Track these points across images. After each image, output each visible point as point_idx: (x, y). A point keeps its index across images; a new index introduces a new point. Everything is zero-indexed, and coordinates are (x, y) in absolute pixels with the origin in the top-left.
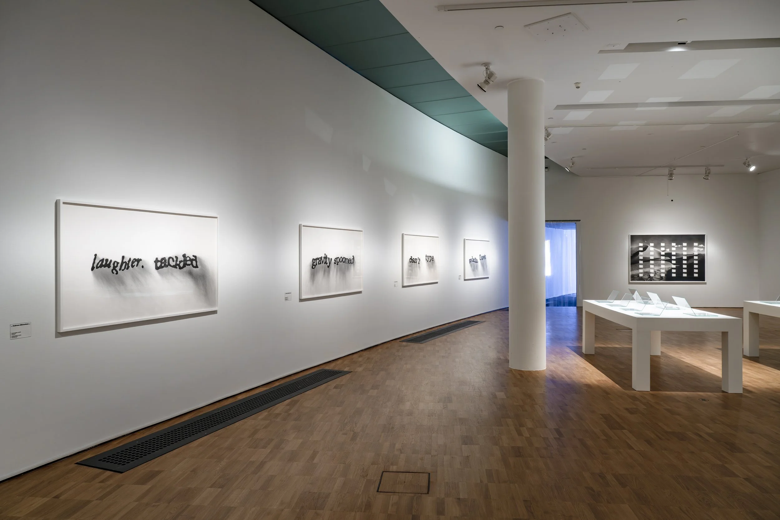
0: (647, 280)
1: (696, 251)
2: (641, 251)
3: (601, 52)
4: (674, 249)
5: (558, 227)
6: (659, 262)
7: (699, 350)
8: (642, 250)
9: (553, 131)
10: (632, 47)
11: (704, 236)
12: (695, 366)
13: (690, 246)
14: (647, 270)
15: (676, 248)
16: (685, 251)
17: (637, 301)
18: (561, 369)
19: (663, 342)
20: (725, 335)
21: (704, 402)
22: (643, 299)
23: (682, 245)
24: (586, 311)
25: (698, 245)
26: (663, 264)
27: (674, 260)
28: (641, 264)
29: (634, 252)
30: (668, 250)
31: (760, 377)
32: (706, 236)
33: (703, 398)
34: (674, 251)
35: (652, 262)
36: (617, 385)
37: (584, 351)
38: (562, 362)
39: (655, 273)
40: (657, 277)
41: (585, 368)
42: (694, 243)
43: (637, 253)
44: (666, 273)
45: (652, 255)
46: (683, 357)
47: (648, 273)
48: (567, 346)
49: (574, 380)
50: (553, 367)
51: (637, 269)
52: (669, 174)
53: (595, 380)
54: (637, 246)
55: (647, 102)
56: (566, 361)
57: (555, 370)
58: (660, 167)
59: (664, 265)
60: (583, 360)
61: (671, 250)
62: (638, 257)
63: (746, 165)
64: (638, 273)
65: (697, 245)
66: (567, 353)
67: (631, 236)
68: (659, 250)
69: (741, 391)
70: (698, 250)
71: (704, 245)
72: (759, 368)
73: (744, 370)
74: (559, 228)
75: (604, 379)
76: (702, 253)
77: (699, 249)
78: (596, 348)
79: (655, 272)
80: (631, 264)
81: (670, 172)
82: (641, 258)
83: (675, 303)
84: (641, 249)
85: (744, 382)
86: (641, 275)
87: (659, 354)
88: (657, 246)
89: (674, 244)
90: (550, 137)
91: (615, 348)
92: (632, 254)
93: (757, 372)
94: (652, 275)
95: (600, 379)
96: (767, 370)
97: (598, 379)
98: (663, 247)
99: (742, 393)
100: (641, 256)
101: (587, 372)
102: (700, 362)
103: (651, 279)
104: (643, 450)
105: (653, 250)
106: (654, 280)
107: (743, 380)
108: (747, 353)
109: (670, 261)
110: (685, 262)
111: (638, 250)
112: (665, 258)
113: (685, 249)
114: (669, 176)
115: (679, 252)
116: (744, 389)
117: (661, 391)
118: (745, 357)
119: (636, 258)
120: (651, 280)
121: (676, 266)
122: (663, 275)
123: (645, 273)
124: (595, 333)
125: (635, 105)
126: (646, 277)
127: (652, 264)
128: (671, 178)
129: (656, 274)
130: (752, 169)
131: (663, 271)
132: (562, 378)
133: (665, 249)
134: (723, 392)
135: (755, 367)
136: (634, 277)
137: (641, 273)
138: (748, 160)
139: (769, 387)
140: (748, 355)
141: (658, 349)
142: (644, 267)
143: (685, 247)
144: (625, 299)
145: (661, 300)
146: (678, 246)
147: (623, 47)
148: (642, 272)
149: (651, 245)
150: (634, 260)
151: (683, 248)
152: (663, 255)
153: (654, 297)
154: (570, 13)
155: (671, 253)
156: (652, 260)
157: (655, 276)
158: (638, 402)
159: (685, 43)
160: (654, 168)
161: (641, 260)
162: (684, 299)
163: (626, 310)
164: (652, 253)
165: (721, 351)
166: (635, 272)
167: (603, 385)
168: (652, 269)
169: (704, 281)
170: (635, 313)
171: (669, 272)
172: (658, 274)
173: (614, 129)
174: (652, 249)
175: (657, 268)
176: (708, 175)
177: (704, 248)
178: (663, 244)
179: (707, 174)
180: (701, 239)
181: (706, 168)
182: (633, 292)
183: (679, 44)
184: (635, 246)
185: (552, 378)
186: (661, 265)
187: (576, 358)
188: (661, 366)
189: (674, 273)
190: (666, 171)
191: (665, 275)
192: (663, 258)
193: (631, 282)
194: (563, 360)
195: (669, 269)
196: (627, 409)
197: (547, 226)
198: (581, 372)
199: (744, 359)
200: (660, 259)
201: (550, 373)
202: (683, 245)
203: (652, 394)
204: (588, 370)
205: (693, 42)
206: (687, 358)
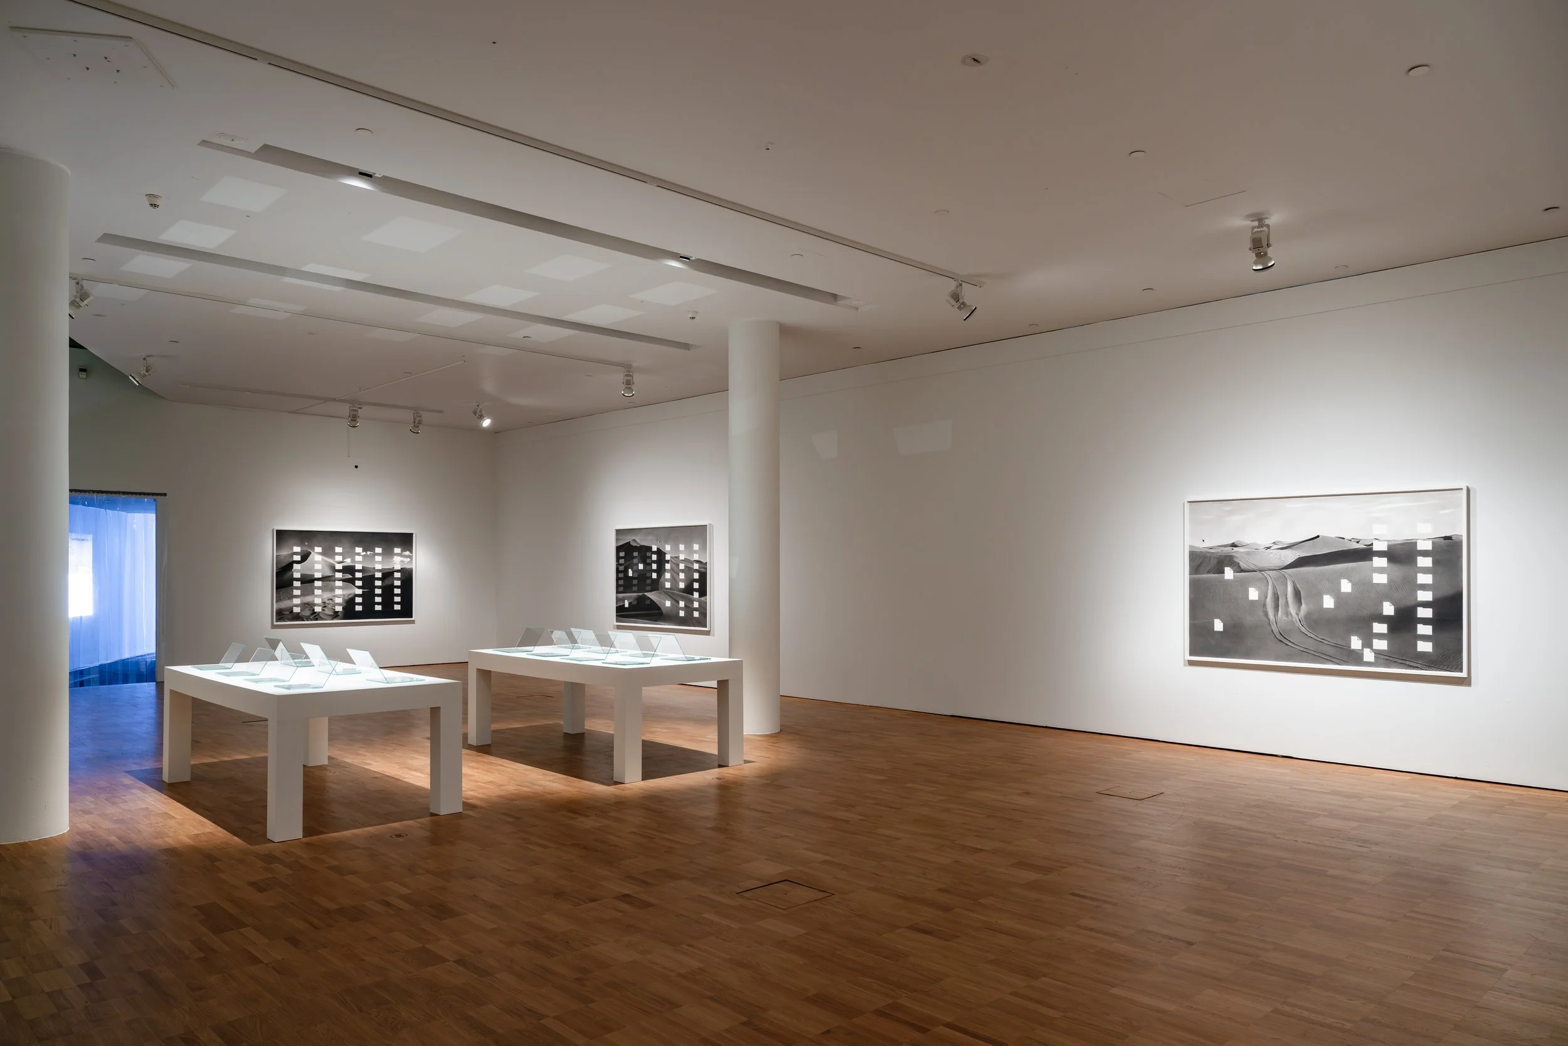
0: (308, 619)
1: (398, 563)
2: (298, 562)
3: (205, 143)
4: (358, 558)
5: (112, 506)
6: (332, 583)
7: (396, 744)
8: (299, 559)
9: (98, 290)
10: (270, 153)
11: (411, 535)
12: (388, 776)
13: (388, 553)
14: (308, 599)
15: (363, 556)
16: (379, 562)
17: (282, 662)
18: (107, 825)
19: (332, 738)
20: (435, 711)
21: (400, 839)
22: (294, 658)
23: (373, 550)
24: (171, 690)
25: (402, 551)
26: (339, 588)
27: (359, 579)
28: (297, 588)
29: (284, 564)
30: (348, 562)
31: (491, 779)
32: (414, 535)
33: (398, 833)
34: (359, 562)
35: (318, 584)
36: (236, 838)
37: (166, 777)
38: (111, 810)
39: (324, 605)
40: (328, 612)
41: (166, 813)
42: (395, 549)
43: (289, 566)
44: (345, 604)
45: (318, 571)
46: (368, 762)
47: (311, 605)
48: (126, 772)
49: (138, 844)
50: (85, 824)
51: (289, 599)
52: (350, 416)
53: (189, 837)
54: (291, 552)
55: (303, 269)
56: (122, 805)
57: (92, 829)
58: (334, 400)
59: (341, 590)
60: (164, 798)
61: (353, 560)
62: (291, 573)
63: (477, 415)
64: (291, 605)
65: (400, 552)
66: (127, 787)
67: (276, 530)
68: (331, 561)
69: (459, 809)
70: (402, 561)
71: (411, 552)
72: (490, 763)
73: (465, 770)
74: (113, 508)
75: (208, 830)
76: (408, 567)
77: (402, 559)
78: (194, 767)
79: (324, 603)
80: (276, 589)
81: (352, 413)
82: (297, 575)
83: (351, 661)
84: (297, 558)
85: (465, 791)
86: (297, 610)
87: (326, 763)
88: (328, 552)
89: (359, 550)
90: (88, 300)
91: (236, 762)
92: (280, 567)
93: (486, 771)
94: (318, 609)
95: (199, 832)
96: (501, 765)
97: (196, 832)
98: (338, 554)
99: (461, 811)
100: (297, 571)
101: (171, 823)
102: (399, 767)
103: (316, 616)
104: (279, 958)
105: (321, 560)
106: (322, 619)
107: (463, 789)
108: (473, 740)
109: (352, 581)
110: (378, 583)
111: (291, 560)
112: (343, 576)
113: (378, 558)
114: (350, 419)
115: (369, 565)
116: (465, 804)
117: (326, 833)
118: (470, 747)
119: (288, 575)
120: (317, 619)
121: (363, 592)
122: (339, 609)
123: (305, 605)
124: (193, 734)
125: (281, 271)
126: (307, 613)
127: (319, 588)
128: (353, 423)
129: (325, 607)
130: (486, 423)
131: (339, 600)
132: (110, 845)
133: (343, 559)
134: (433, 815)
135: (484, 762)
136: (282, 615)
137: (297, 606)
138: (480, 407)
139: (502, 793)
140: (474, 744)
141: (322, 753)
142: (303, 595)
143: (378, 554)
144: (255, 660)
145: (327, 656)
146: (366, 552)
147: (253, 148)
148: (299, 603)
149: (316, 551)
150: (283, 579)
151: (376, 557)
152: (339, 571)
153: (314, 651)
154: (131, 38)
155: (355, 566)
156: (318, 579)
157: (323, 610)
158: (278, 865)
159: (370, 176)
160: (323, 401)
161: (297, 580)
162: (367, 653)
163: (257, 681)
164: (318, 567)
165: (429, 741)
166: (285, 604)
167: (205, 843)
168: (318, 597)
169: (412, 617)
170: (275, 686)
171: (350, 603)
172: (330, 606)
173: (239, 310)
174: (318, 558)
175: (327, 595)
176: (418, 427)
177: (411, 557)
178: (338, 550)
179: (417, 424)
180: (405, 540)
181: (415, 412)
182: (274, 644)
183: (361, 173)
184: (285, 552)
185: (82, 850)
186: (336, 590)
187: (146, 795)
188: (329, 784)
189: (359, 604)
190: (345, 409)
191: (343, 608)
192: (339, 575)
193: (275, 623)
194: (114, 803)
195: (350, 597)
196: (252, 884)
197: (72, 501)
198: (157, 825)
199: (465, 751)
200: (333, 578)
201: (79, 838)
202: (376, 552)
203: (308, 844)
204: (172, 817)
205: (385, 179)
206: (375, 764)
